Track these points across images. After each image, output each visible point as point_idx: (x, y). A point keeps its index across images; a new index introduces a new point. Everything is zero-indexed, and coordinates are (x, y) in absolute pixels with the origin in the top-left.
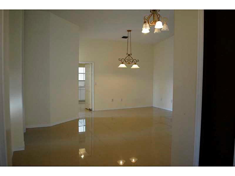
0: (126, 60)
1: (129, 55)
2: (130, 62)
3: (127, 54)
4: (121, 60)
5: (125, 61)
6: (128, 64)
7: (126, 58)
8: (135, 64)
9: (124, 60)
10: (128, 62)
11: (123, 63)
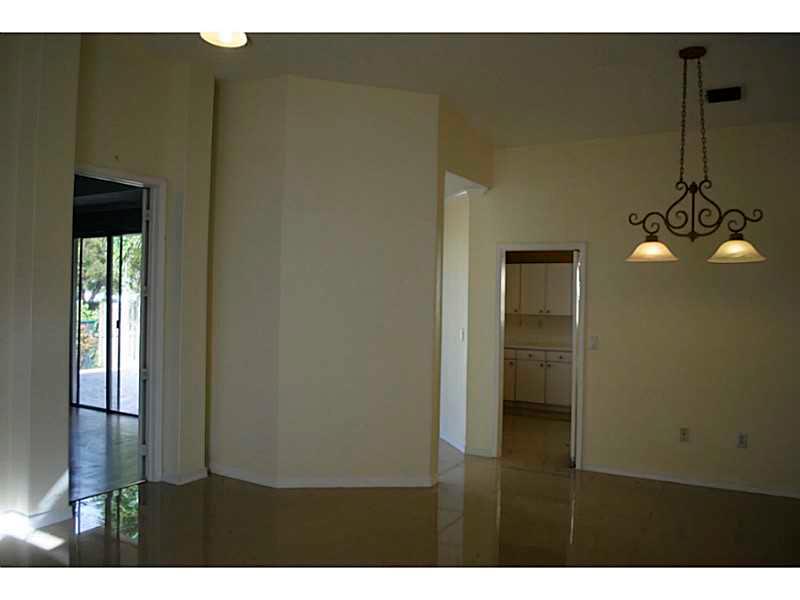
0: (672, 218)
1: (694, 189)
2: (699, 229)
3: (681, 181)
4: (644, 222)
5: (663, 227)
6: (688, 240)
7: (677, 208)
8: (737, 236)
9: (661, 222)
10: (688, 227)
11: (652, 238)
